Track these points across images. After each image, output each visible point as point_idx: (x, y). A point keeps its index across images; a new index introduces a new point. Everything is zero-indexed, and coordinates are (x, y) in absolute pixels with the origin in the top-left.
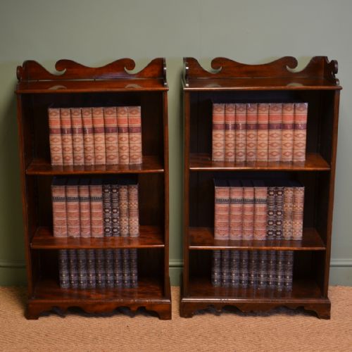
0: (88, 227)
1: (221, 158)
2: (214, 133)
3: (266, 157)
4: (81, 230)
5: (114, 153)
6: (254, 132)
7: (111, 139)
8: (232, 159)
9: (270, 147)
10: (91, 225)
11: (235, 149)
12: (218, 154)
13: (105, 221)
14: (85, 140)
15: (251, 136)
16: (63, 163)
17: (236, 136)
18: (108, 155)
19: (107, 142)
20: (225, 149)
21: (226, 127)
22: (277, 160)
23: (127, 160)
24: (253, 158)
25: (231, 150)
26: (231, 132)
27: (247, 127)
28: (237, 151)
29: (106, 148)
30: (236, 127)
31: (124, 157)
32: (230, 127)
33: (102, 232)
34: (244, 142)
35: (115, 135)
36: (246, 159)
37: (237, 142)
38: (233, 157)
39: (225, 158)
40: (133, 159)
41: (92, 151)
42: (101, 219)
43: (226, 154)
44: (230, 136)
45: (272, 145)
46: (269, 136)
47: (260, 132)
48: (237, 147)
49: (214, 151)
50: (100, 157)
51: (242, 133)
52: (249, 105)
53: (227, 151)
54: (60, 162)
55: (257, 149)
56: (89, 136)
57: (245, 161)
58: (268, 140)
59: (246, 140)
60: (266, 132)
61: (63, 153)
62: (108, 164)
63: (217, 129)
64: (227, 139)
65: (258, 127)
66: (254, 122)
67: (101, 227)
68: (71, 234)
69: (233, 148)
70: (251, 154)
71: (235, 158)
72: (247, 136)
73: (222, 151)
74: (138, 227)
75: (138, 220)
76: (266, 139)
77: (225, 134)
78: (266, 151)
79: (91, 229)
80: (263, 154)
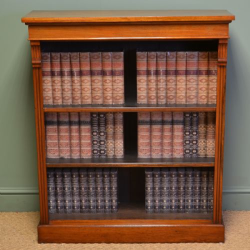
0: (78, 148)
1: (144, 101)
2: (138, 78)
3: (184, 100)
4: (71, 151)
5: (99, 94)
6: (173, 78)
7: (96, 81)
8: (154, 102)
9: (188, 91)
10: (80, 147)
11: (157, 93)
12: (142, 97)
13: (93, 143)
14: (73, 82)
15: (171, 81)
16: (53, 102)
17: (157, 81)
18: (94, 95)
19: (93, 84)
20: (148, 93)
21: (148, 73)
22: (194, 103)
23: (111, 100)
24: (173, 101)
25: (153, 94)
26: (153, 78)
27: (167, 73)
28: (159, 95)
29: (92, 89)
30: (157, 73)
31: (108, 98)
32: (152, 73)
33: (90, 154)
34: (164, 86)
35: (99, 78)
36: (167, 101)
37: (159, 87)
38: (155, 100)
39: (148, 101)
40: (117, 99)
41: (79, 92)
42: (89, 141)
43: (149, 98)
44: (152, 81)
45: (189, 89)
46: (186, 81)
47: (179, 78)
48: (159, 91)
49: (138, 95)
50: (86, 98)
51: (162, 78)
52: (169, 53)
53: (150, 95)
54: (50, 102)
55: (176, 93)
56: (76, 78)
57: (166, 104)
58: (186, 85)
59: (167, 85)
60: (184, 78)
61: (53, 94)
62: (93, 103)
63: (140, 74)
64: (150, 83)
65: (177, 73)
66: (173, 68)
67: (89, 148)
68: (62, 155)
69: (155, 92)
70: (171, 97)
71: (157, 101)
72: (167, 81)
73: (145, 94)
74: (122, 149)
75: (122, 142)
76: (184, 84)
77: (148, 79)
78: (184, 95)
79: (80, 151)
80: (181, 97)
